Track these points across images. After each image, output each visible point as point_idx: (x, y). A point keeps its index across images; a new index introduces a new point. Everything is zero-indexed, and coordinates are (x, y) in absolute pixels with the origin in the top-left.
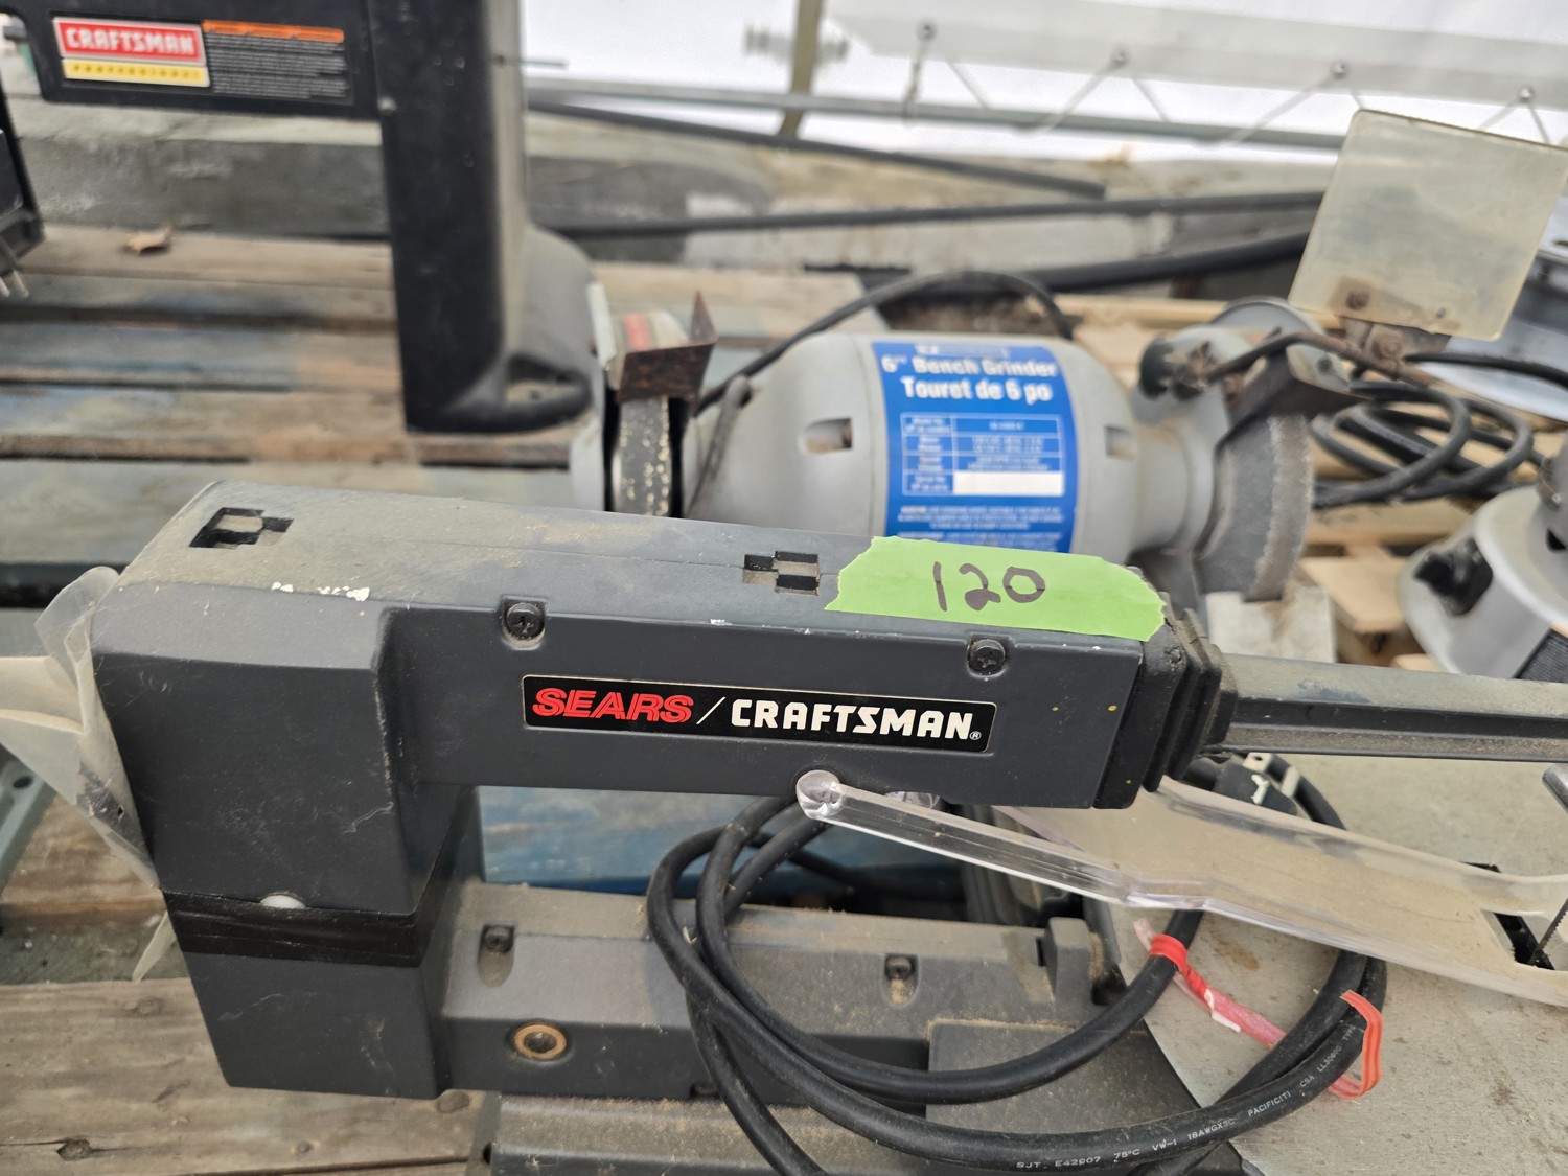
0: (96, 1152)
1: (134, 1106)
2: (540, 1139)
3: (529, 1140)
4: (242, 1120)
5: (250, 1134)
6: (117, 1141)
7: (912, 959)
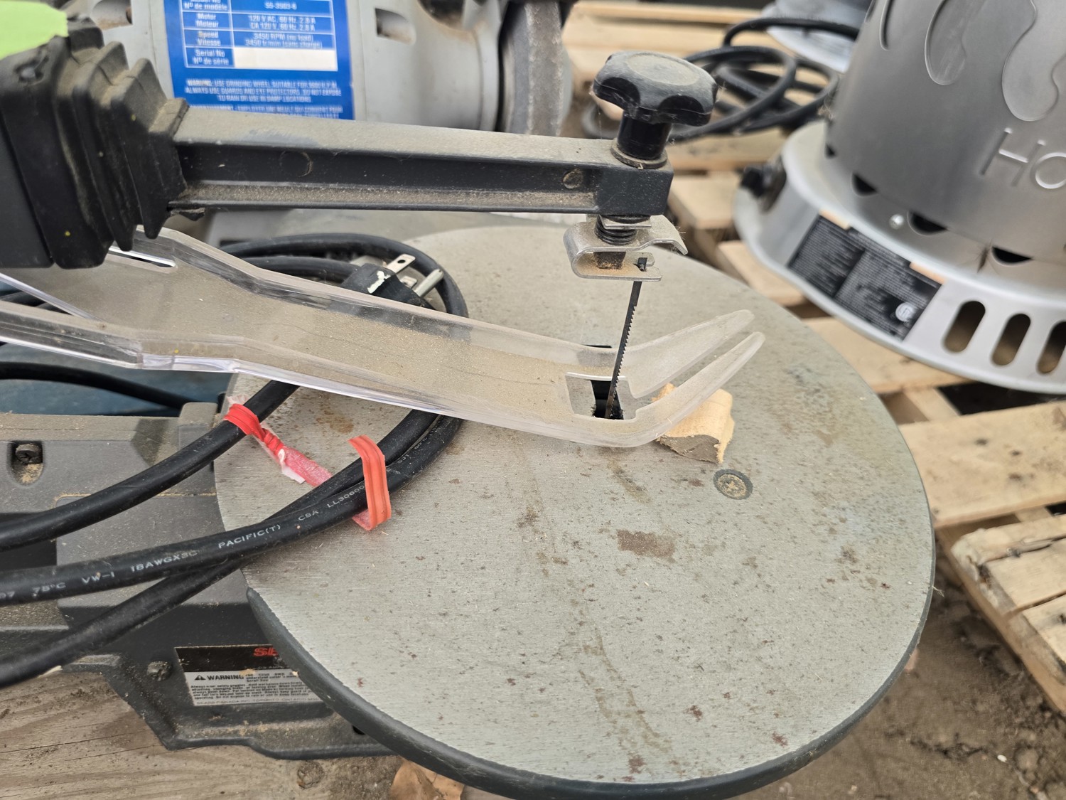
7: (39, 444)
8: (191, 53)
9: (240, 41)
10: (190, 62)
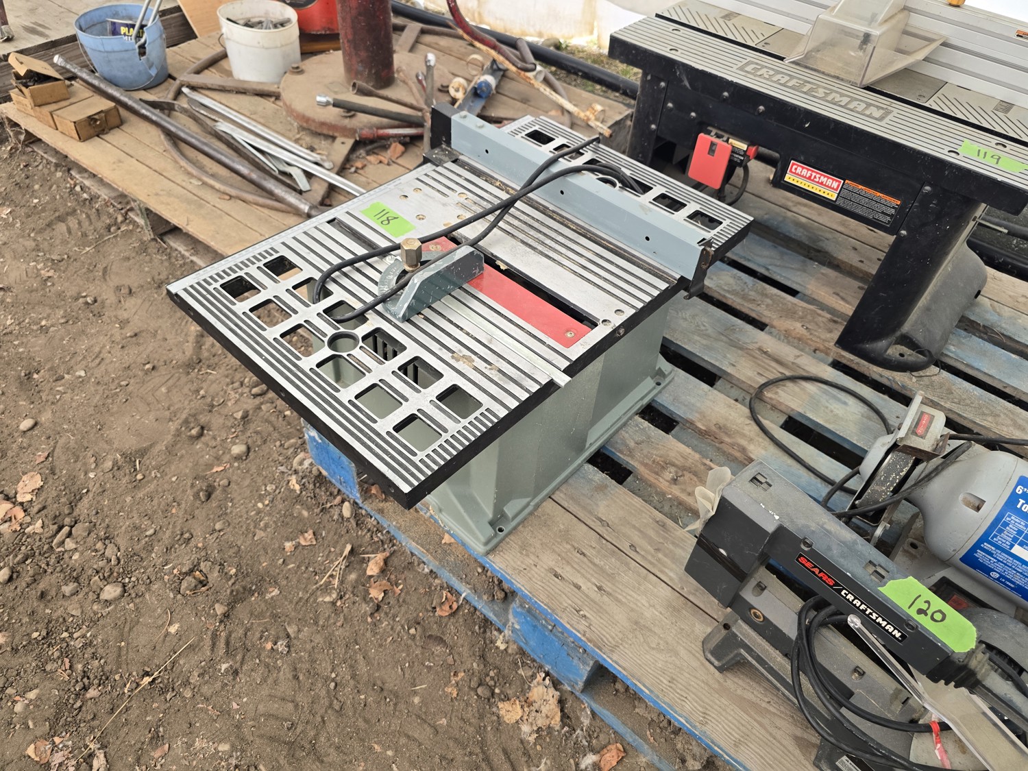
0: (636, 551)
1: (649, 547)
2: (743, 635)
3: (741, 633)
4: (671, 570)
5: (671, 574)
6: (643, 553)
7: (864, 673)
8: (995, 536)
9: (1021, 544)
10: (992, 538)
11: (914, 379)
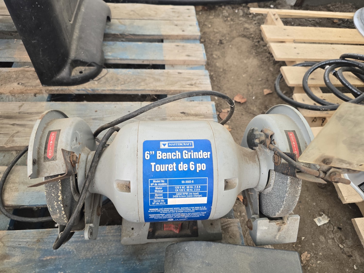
9: (171, 196)
10: (151, 203)
11: (96, 83)
